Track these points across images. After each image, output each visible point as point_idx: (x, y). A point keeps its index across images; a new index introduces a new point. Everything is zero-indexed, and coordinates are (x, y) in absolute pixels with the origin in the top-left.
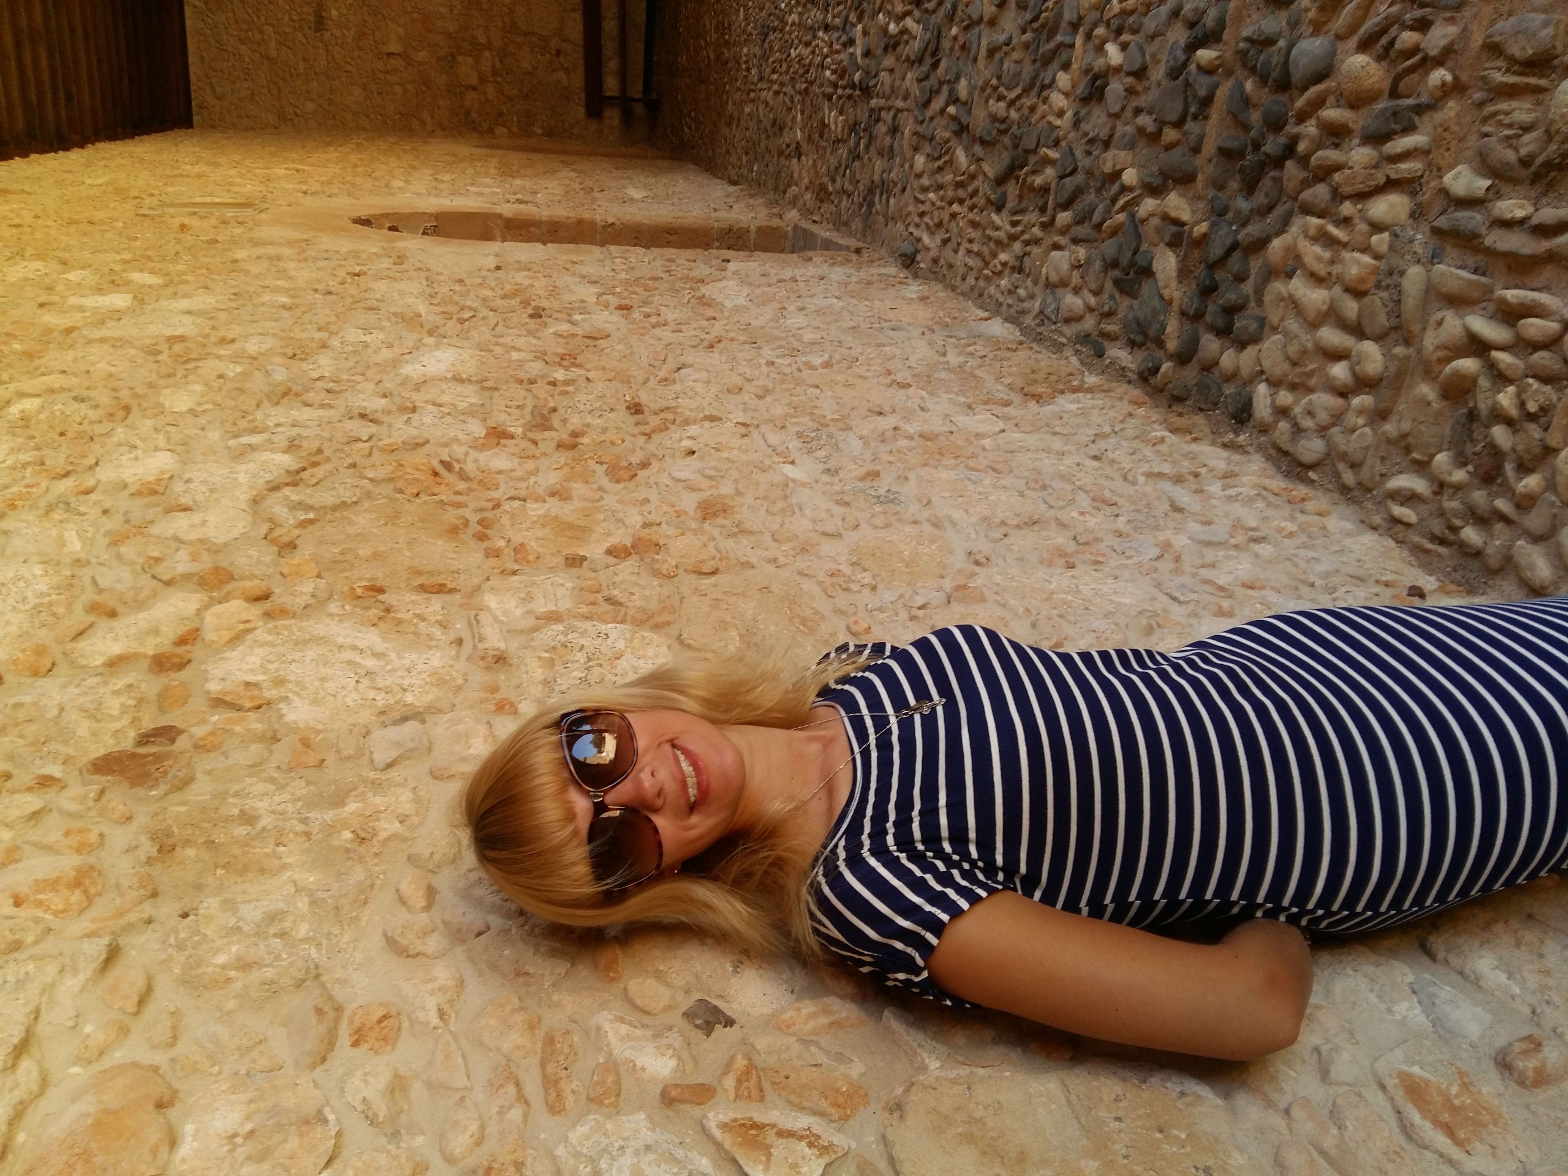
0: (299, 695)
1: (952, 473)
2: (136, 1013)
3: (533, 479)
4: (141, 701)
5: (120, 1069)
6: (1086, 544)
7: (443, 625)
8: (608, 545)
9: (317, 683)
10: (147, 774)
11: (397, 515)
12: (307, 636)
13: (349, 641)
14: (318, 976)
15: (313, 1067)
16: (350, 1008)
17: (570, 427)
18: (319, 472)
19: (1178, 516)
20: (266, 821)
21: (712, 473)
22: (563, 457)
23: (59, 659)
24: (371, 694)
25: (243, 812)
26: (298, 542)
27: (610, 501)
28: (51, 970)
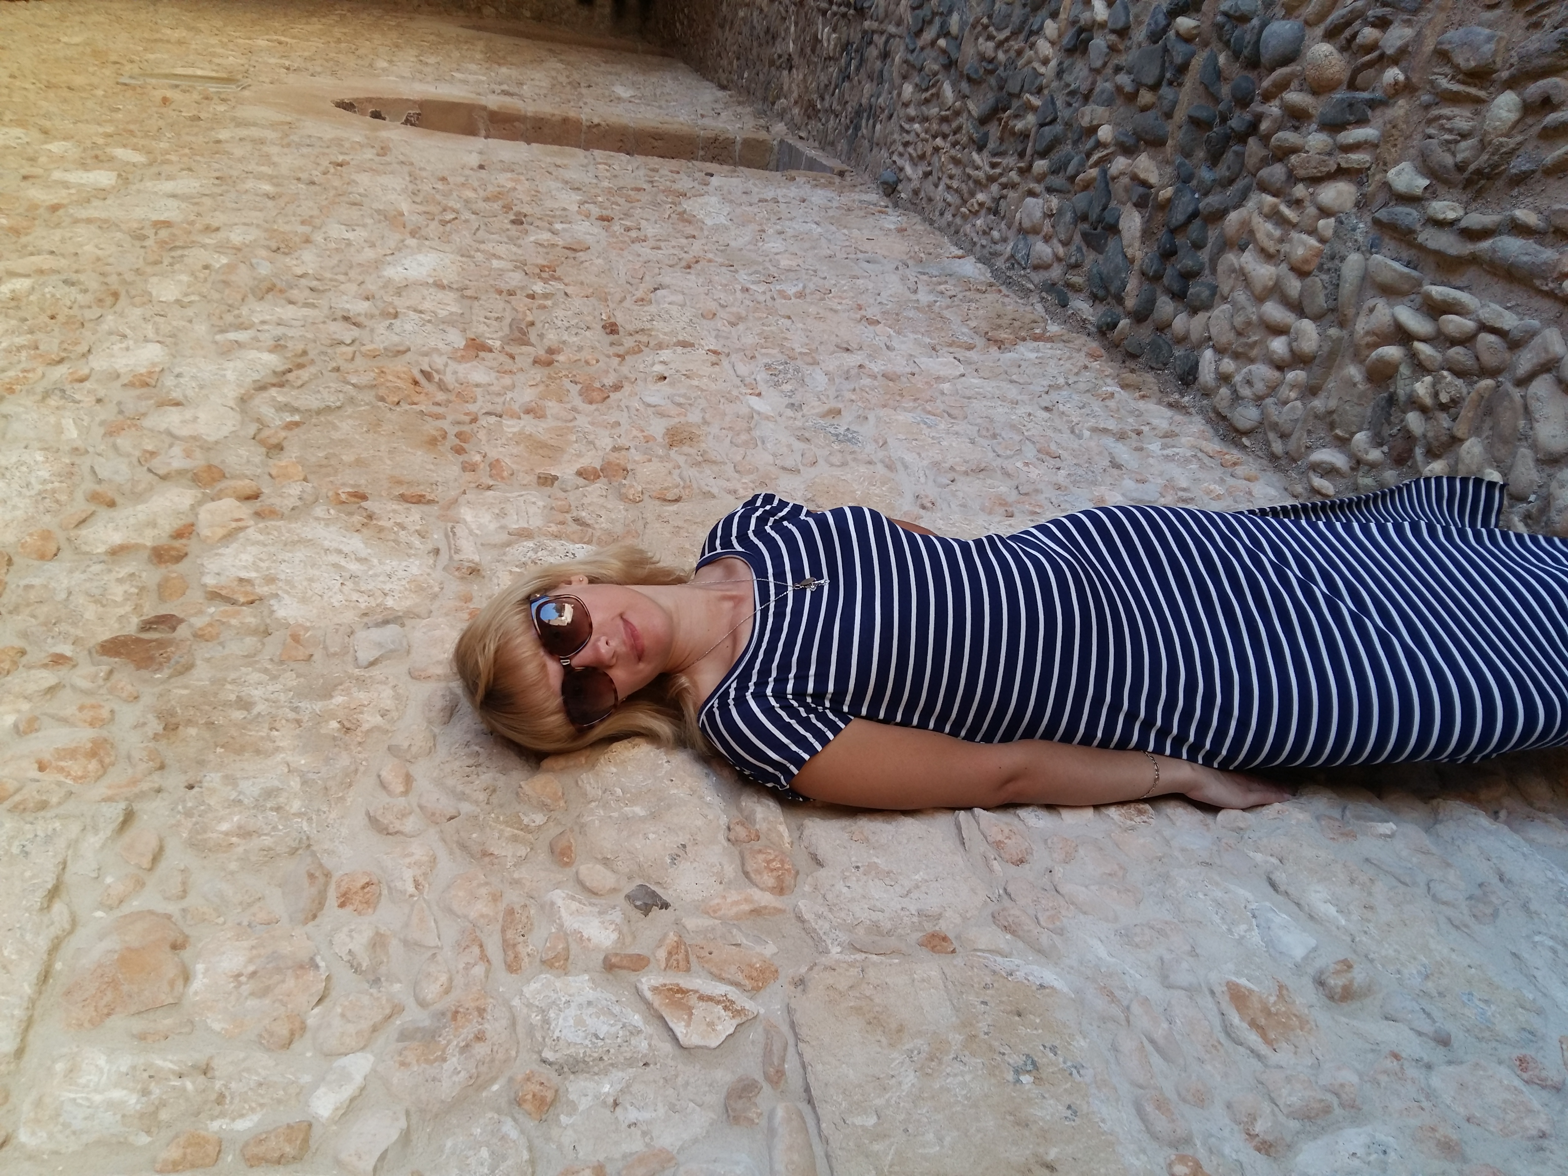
0: (288, 593)
1: (909, 415)
2: (151, 869)
3: (509, 395)
4: (142, 589)
5: (139, 915)
6: (1026, 494)
7: (422, 535)
8: (577, 466)
9: (305, 583)
10: (151, 658)
11: (379, 423)
12: (296, 538)
13: (334, 545)
14: (309, 846)
15: (305, 922)
16: (336, 875)
17: (547, 343)
18: (305, 374)
19: (1115, 472)
20: (261, 708)
21: (682, 400)
22: (538, 374)
23: (64, 544)
24: (355, 596)
25: (239, 698)
26: (285, 444)
27: (582, 421)
28: (74, 829)
